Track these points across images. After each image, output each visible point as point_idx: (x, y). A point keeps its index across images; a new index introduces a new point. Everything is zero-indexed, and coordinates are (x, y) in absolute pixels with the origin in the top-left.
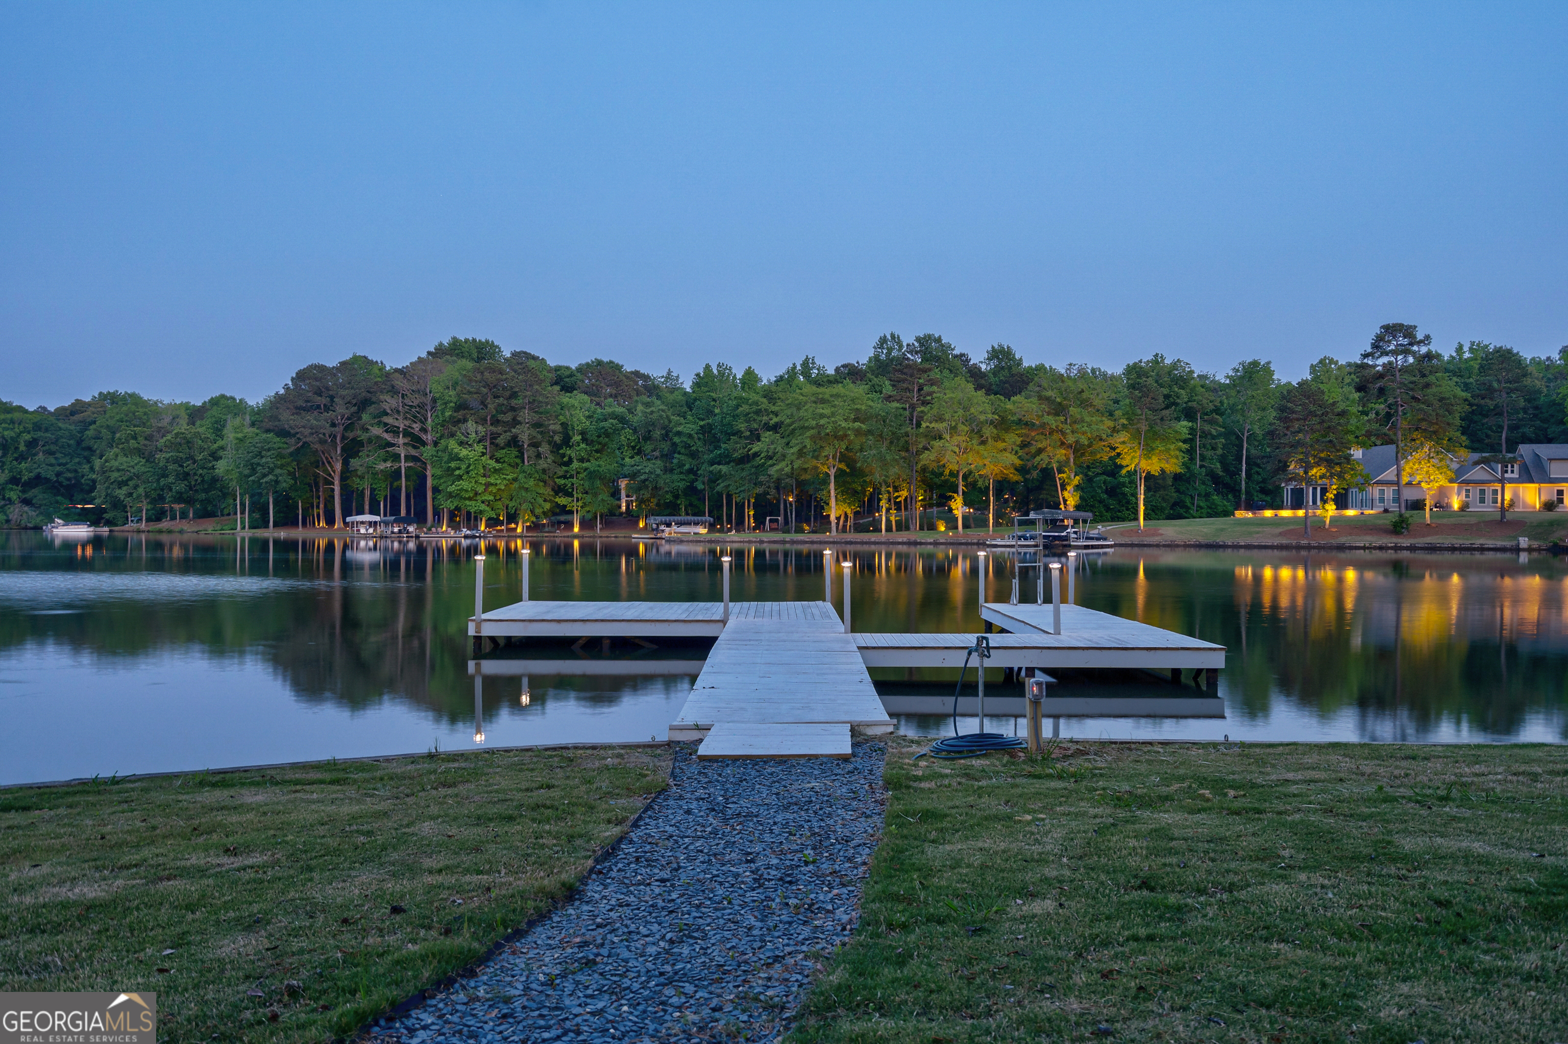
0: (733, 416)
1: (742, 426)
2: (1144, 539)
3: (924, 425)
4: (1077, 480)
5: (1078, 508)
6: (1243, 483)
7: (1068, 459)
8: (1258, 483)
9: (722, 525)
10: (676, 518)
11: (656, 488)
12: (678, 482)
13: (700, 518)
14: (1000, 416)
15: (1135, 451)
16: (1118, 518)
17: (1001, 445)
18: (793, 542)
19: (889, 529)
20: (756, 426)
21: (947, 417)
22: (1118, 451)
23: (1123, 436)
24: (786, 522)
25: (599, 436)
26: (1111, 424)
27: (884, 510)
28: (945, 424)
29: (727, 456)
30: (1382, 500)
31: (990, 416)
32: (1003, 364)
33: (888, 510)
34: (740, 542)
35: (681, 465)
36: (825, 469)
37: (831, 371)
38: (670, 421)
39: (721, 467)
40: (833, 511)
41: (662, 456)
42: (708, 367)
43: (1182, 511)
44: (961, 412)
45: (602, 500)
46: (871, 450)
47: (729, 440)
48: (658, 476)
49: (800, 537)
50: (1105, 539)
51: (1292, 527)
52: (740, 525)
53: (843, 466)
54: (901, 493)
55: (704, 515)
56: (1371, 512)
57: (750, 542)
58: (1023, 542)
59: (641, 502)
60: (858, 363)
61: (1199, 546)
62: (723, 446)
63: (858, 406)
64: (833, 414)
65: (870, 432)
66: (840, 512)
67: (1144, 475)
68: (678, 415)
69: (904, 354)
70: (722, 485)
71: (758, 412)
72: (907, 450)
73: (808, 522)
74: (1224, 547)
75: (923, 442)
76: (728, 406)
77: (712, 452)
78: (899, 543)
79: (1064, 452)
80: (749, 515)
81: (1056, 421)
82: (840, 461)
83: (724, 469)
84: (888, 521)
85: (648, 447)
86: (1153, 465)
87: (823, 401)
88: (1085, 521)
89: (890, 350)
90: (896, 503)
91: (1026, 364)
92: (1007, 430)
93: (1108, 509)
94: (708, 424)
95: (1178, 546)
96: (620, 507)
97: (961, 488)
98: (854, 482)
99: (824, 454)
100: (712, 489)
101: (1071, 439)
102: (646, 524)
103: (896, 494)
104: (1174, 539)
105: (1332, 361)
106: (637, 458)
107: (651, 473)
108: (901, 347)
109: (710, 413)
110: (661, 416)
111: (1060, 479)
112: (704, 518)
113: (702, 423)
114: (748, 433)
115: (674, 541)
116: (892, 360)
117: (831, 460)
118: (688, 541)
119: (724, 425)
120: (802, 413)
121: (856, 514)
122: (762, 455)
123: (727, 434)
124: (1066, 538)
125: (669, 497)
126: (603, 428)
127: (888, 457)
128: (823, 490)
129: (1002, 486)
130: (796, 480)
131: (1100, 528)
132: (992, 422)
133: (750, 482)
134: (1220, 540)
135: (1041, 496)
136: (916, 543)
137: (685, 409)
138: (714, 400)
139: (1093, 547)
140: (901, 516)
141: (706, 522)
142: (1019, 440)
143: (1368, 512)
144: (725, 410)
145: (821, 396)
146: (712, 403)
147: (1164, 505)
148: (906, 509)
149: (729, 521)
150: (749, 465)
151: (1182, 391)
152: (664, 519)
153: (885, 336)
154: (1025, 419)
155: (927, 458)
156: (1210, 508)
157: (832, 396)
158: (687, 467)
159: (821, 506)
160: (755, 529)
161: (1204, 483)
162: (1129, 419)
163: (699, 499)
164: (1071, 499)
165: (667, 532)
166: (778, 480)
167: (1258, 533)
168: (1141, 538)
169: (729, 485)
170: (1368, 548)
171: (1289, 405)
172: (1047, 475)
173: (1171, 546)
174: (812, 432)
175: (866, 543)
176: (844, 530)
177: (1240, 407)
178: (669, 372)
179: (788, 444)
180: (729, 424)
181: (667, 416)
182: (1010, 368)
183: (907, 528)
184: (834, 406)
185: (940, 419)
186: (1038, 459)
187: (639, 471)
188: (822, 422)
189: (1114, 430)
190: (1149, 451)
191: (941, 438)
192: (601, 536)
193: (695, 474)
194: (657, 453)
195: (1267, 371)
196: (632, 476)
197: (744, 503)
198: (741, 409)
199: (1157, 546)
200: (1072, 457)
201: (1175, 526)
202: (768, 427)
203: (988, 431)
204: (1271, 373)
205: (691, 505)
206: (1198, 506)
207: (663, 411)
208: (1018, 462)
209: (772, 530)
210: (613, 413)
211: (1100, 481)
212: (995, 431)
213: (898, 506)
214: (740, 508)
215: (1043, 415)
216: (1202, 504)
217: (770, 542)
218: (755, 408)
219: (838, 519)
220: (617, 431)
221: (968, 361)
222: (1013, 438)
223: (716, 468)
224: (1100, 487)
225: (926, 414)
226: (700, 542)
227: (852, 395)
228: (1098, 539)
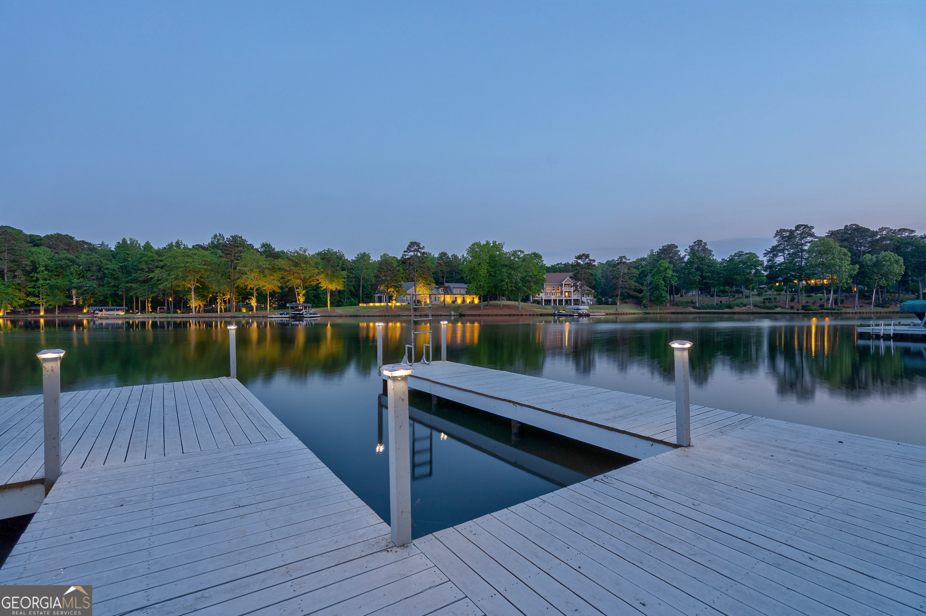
0: (139, 262)
1: (144, 267)
2: (330, 314)
3: (238, 268)
4: (304, 292)
5: (304, 302)
6: (361, 294)
7: (300, 284)
8: (365, 294)
9: (133, 310)
10: (105, 307)
11: (94, 294)
12: (107, 291)
13: (120, 308)
14: (272, 266)
15: (326, 282)
16: (318, 306)
17: (272, 277)
18: (172, 318)
19: (221, 311)
20: (151, 267)
21: (249, 265)
22: (320, 281)
23: (322, 276)
24: (168, 309)
25: (57, 268)
26: (318, 271)
27: (219, 303)
28: (248, 268)
29: (136, 280)
30: (407, 300)
31: (268, 266)
32: (267, 249)
33: (221, 303)
34: (143, 318)
35: (108, 283)
36: (189, 286)
37: (190, 247)
38: (102, 263)
39: (132, 284)
40: (193, 304)
41: (97, 279)
42: (124, 240)
43: (341, 304)
44: (255, 264)
45: (59, 299)
46: (213, 278)
47: (137, 272)
48: (95, 288)
49: (176, 315)
50: (317, 314)
51: (382, 309)
52: (143, 310)
53: (198, 285)
54: (226, 296)
55: (123, 306)
56: (404, 304)
57: (148, 318)
58: (284, 316)
59: (84, 300)
60: (203, 244)
61: (351, 316)
62: (133, 275)
63: (206, 259)
64: (193, 262)
65: (212, 270)
66: (197, 304)
67: (329, 290)
68: (107, 260)
69: (225, 241)
70: (133, 292)
71: (153, 261)
72: (230, 279)
73: (180, 309)
74: (360, 316)
75: (238, 275)
76: (136, 257)
77: (127, 278)
78: (227, 317)
79: (299, 281)
80: (148, 306)
81: (296, 269)
82: (197, 282)
83: (134, 285)
84: (221, 308)
85: (89, 275)
86: (333, 287)
87: (187, 256)
88: (309, 307)
89: (219, 240)
90: (224, 301)
91: (276, 250)
92: (275, 272)
93: (314, 303)
94: (125, 265)
95: (343, 316)
96: (73, 303)
97: (255, 294)
98: (204, 292)
99: (188, 279)
100: (127, 294)
101: (302, 276)
102: (88, 310)
103: (224, 297)
104: (342, 314)
105: (387, 255)
106: (82, 279)
107: (91, 286)
108: (224, 239)
109: (126, 260)
110: (96, 260)
111: (297, 291)
112: (122, 308)
113: (121, 265)
114: (147, 270)
115: (103, 318)
116: (220, 243)
117: (192, 282)
118: (112, 318)
119: (134, 266)
120: (176, 260)
121: (204, 305)
122: (155, 279)
123: (135, 269)
124: (302, 314)
125: (102, 298)
126: (60, 264)
127: (221, 281)
128: (187, 295)
129: (273, 294)
130: (173, 290)
131: (314, 310)
132: (268, 268)
133: (148, 291)
134: (358, 314)
135: (288, 298)
136: (234, 317)
137: (111, 258)
138: (128, 254)
139: (313, 317)
140: (226, 306)
141: (123, 309)
142: (280, 276)
143: (403, 304)
144: (134, 259)
145: (186, 254)
146: (127, 256)
147: (335, 302)
148: (229, 303)
149: (137, 308)
150: (148, 284)
151: (340, 261)
152: (98, 308)
153: (216, 234)
154: (282, 268)
155: (239, 282)
156: (350, 303)
157: (192, 254)
158: (112, 284)
159: (186, 302)
160: (151, 312)
161: (347, 294)
162: (324, 269)
163: (120, 299)
164: (302, 299)
165: (100, 314)
166: (164, 290)
167: (371, 311)
168: (329, 314)
169: (137, 293)
170: (407, 316)
171: (382, 267)
172: (291, 290)
173: (341, 316)
174: (182, 269)
175: (210, 317)
176: (199, 312)
177: (360, 268)
178: (103, 243)
179: (169, 274)
180: (137, 265)
181: (100, 261)
182: (270, 251)
183: (230, 311)
184: (194, 258)
185: (246, 266)
186: (288, 283)
187: (83, 286)
188: (187, 265)
189: (319, 274)
190: (332, 281)
191: (246, 274)
192: (58, 316)
193: (117, 287)
194: (94, 277)
195: (369, 256)
196: (78, 288)
197: (145, 301)
198: (143, 259)
199: (336, 316)
200: (302, 283)
201: (341, 309)
202: (157, 267)
203: (267, 272)
204: (370, 257)
205: (115, 301)
206: (346, 302)
207: (97, 258)
208: (280, 285)
209: (160, 312)
210: (66, 257)
211: (311, 292)
212: (270, 272)
213: (225, 302)
214: (143, 303)
215: (290, 266)
216: (347, 301)
217: (159, 318)
218: (151, 259)
219: (196, 307)
220: (68, 266)
221: (253, 247)
222: (278, 275)
223: (129, 285)
224: (312, 295)
225: (239, 264)
226: (119, 318)
227: (203, 254)
228: (313, 314)
